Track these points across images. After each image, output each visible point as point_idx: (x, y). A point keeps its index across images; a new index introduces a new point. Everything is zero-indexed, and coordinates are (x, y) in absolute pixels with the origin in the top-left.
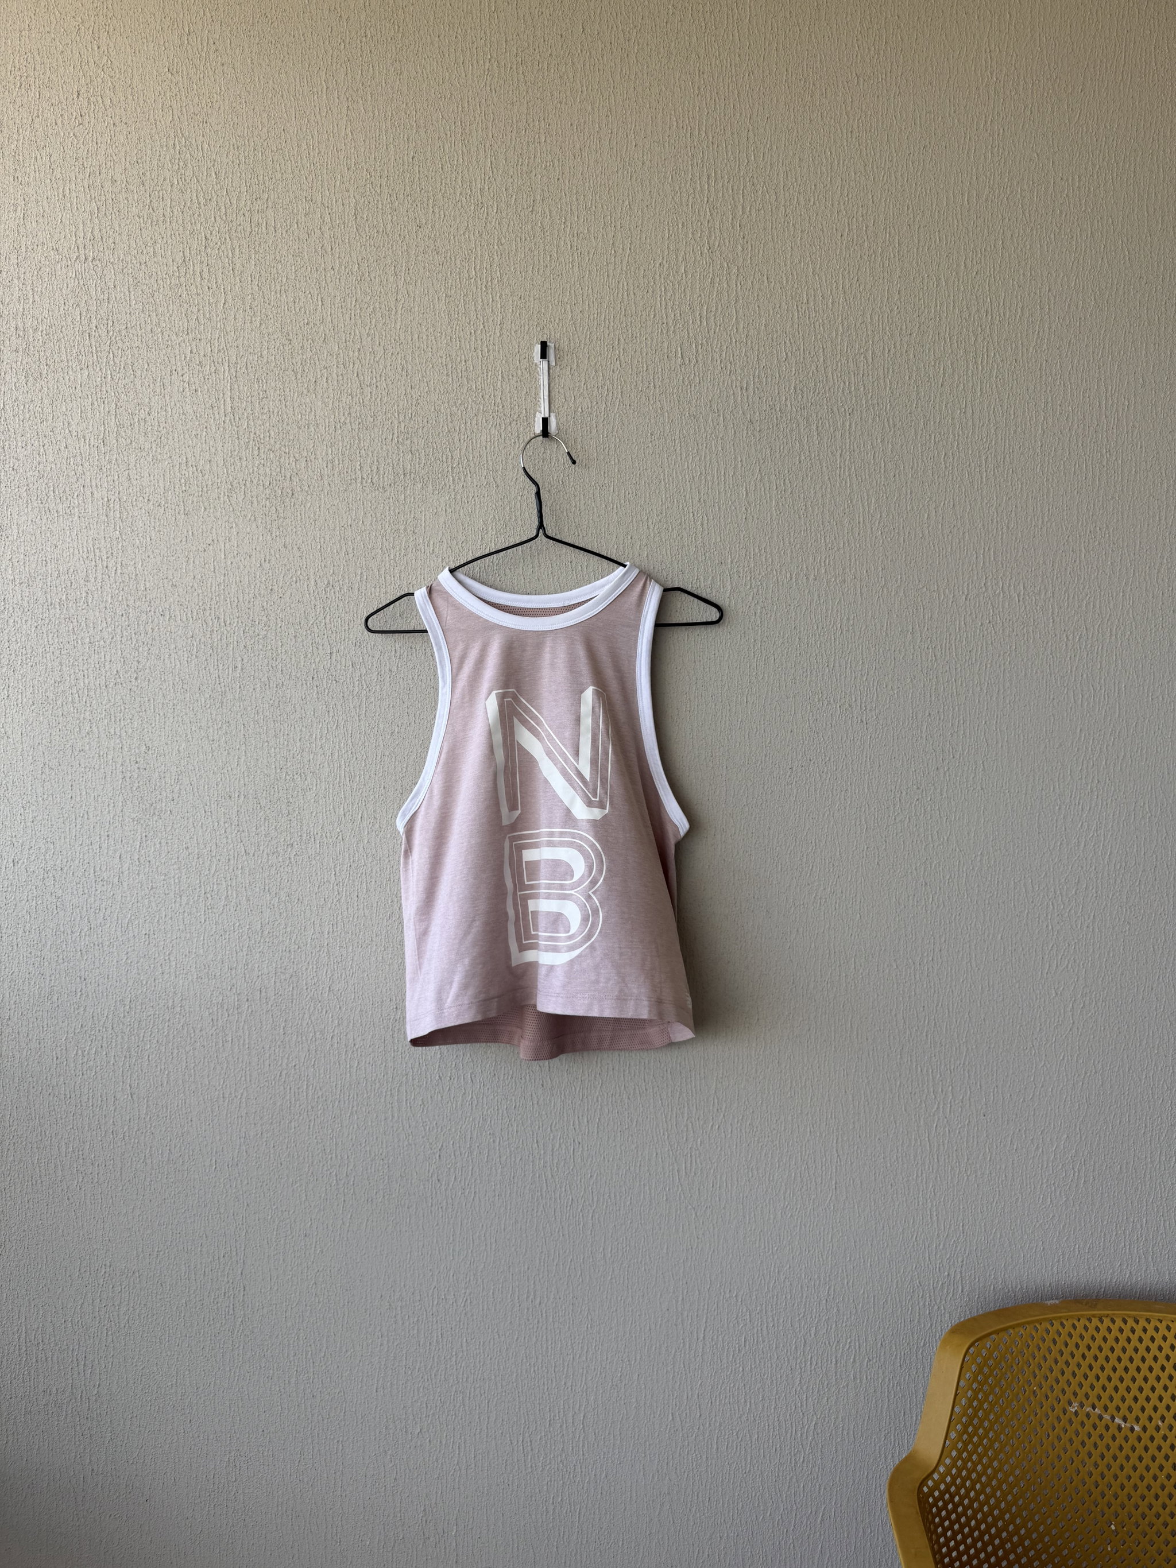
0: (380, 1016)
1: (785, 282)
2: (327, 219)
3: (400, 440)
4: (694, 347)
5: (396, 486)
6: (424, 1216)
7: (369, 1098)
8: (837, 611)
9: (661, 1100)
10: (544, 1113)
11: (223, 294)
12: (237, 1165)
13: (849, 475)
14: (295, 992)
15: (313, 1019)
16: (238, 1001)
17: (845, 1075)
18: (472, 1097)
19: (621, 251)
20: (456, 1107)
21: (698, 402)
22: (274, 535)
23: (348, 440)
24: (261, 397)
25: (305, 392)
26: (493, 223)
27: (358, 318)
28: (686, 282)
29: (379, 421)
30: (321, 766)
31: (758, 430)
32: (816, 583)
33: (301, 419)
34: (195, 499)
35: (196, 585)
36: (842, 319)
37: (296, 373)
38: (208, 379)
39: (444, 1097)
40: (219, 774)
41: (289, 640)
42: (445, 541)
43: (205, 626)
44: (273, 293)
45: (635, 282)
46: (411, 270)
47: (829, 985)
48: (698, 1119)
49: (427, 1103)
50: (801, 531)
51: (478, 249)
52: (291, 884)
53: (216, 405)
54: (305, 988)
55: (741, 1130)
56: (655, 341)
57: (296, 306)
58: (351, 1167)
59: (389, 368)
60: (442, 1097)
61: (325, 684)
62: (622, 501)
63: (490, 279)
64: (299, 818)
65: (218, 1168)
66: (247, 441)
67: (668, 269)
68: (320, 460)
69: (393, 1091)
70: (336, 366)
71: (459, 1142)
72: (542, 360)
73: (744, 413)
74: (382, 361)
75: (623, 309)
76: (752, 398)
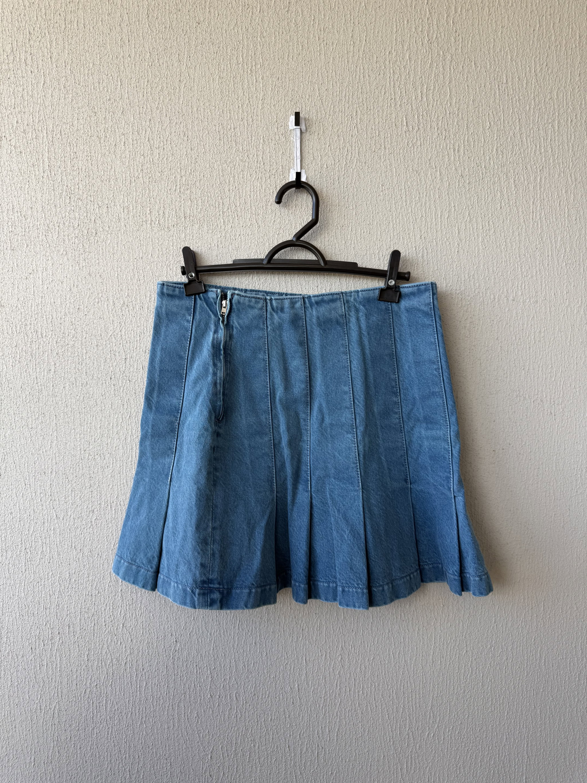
0: (163, 647)
1: (488, 67)
2: (126, 17)
3: (182, 190)
4: (416, 117)
5: (178, 227)
7: (154, 711)
8: (531, 325)
9: (388, 714)
10: (294, 724)
11: (43, 77)
12: (51, 762)
13: (540, 218)
14: (96, 627)
15: (110, 649)
16: (51, 634)
17: (535, 694)
18: (237, 711)
19: (358, 42)
20: (224, 719)
21: (420, 161)
22: (81, 265)
23: (140, 190)
24: (72, 157)
25: (107, 153)
26: (257, 21)
27: (149, 95)
28: (411, 67)
29: (165, 175)
30: (117, 448)
31: (467, 182)
32: (514, 303)
33: (104, 175)
34: (19, 238)
35: (19, 306)
36: (534, 96)
37: (100, 139)
38: (30, 143)
39: (214, 712)
40: (36, 455)
41: (92, 348)
43: (26, 338)
44: (82, 76)
45: (370, 66)
47: (523, 624)
48: (417, 729)
49: (201, 715)
50: (502, 262)
51: (245, 40)
52: (92, 542)
53: (36, 163)
54: (104, 624)
55: (451, 737)
56: (385, 113)
57: (101, 85)
58: (141, 764)
59: (173, 134)
61: (120, 383)
62: (359, 238)
63: (254, 64)
64: (99, 489)
65: (36, 765)
66: (61, 192)
67: (396, 56)
68: (118, 207)
69: (174, 706)
70: (131, 133)
71: (226, 747)
72: (295, 127)
73: (456, 169)
74: (168, 129)
75: (360, 88)
76: (463, 157)
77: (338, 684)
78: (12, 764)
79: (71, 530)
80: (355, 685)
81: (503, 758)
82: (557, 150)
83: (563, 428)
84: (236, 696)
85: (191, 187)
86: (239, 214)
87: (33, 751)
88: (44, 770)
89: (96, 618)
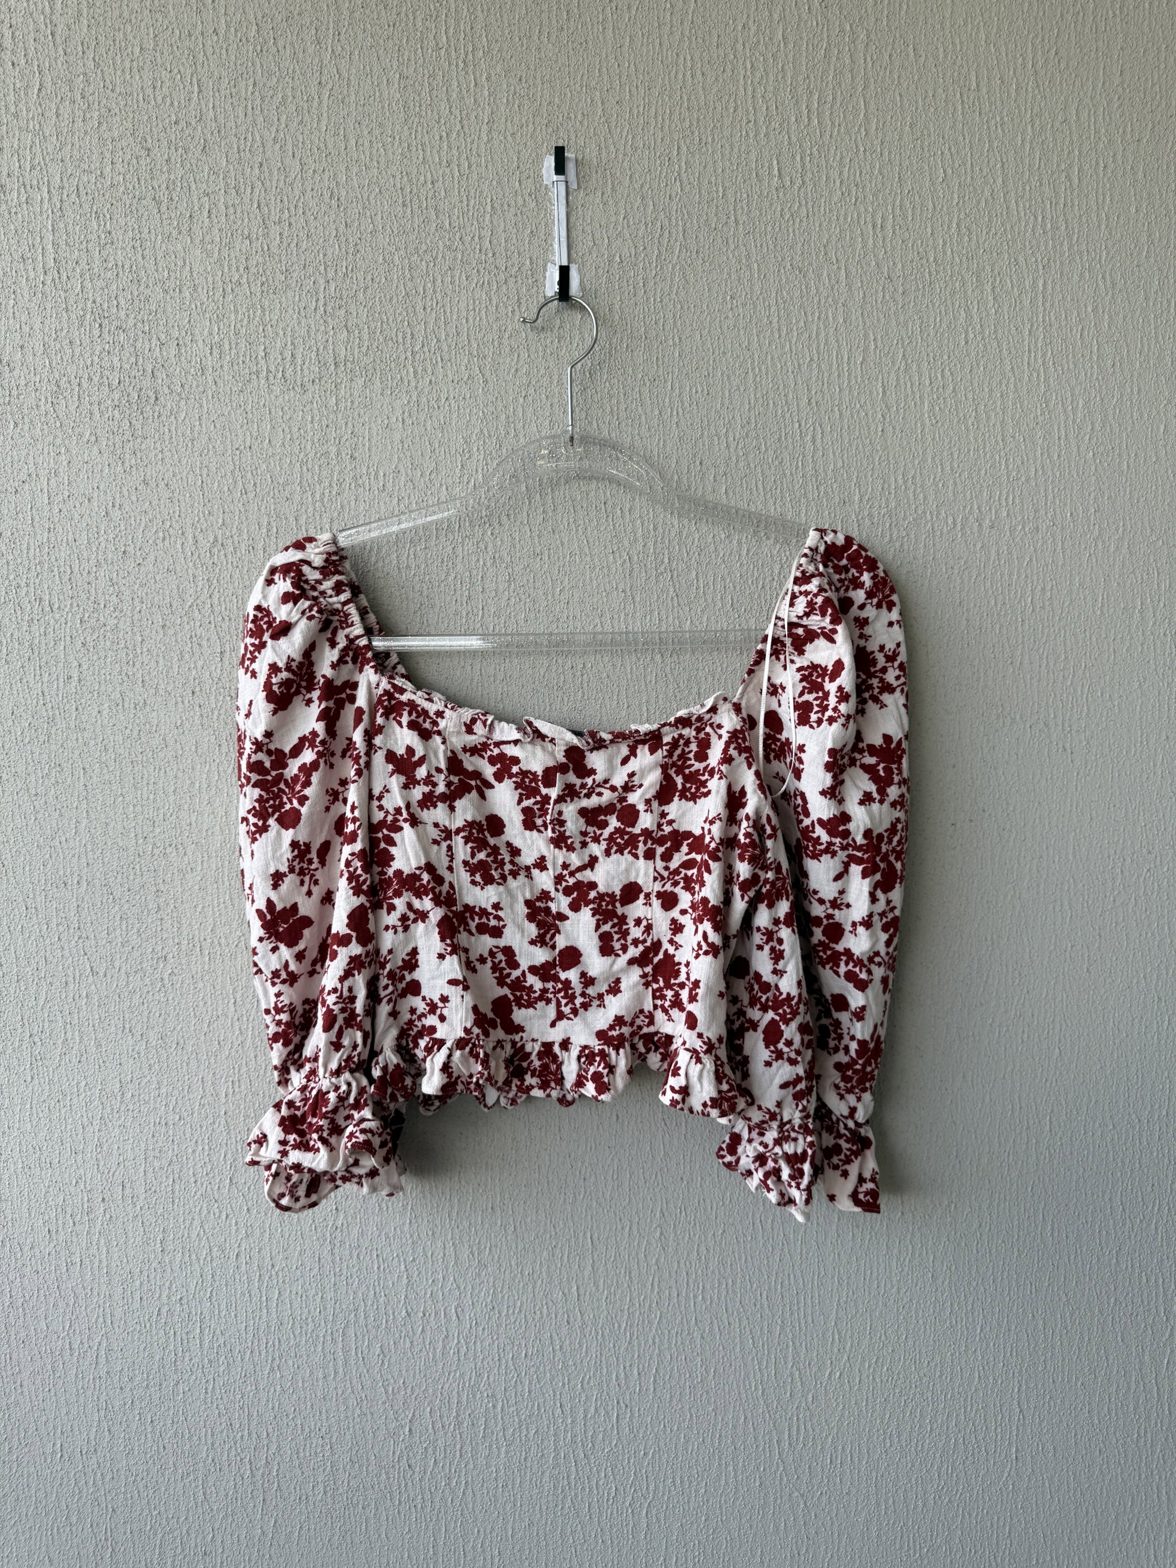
1: (941, 56)
3: (329, 309)
4: (798, 158)
5: (323, 383)
6: (387, 1519)
7: (297, 1345)
8: (1026, 576)
9: (753, 1338)
10: (571, 1363)
11: (37, 74)
12: (95, 1451)
13: (1044, 363)
14: (177, 1187)
15: (206, 1227)
16: (88, 1201)
17: (1034, 1291)
18: (459, 1342)
20: (434, 1356)
21: (806, 247)
22: (127, 464)
23: (244, 310)
24: (102, 241)
25: (174, 233)
27: (257, 112)
28: (786, 56)
29: (294, 279)
30: (210, 833)
31: (901, 291)
32: (993, 532)
33: (169, 278)
36: (1032, 117)
37: (159, 203)
38: (16, 213)
39: (415, 1343)
40: (48, 848)
41: (154, 632)
42: (402, 470)
43: (19, 612)
44: (119, 73)
45: (704, 54)
46: (342, 36)
47: (1011, 1158)
48: (809, 1364)
49: (390, 1351)
50: (969, 451)
52: (165, 1020)
53: (29, 255)
54: (193, 1180)
55: (874, 1379)
56: (736, 150)
57: (157, 93)
58: (273, 1448)
59: (309, 194)
60: (411, 1342)
62: (686, 404)
63: (471, 49)
64: (175, 915)
65: (66, 1456)
66: (82, 313)
67: (756, 34)
68: (200, 343)
69: (336, 1335)
70: (223, 191)
71: (440, 1409)
72: (555, 178)
73: (877, 264)
74: (298, 183)
75: (685, 98)
76: (891, 241)
77: (656, 1284)
78: (18, 1457)
79: (122, 996)
80: (687, 1284)
81: (972, 1415)
82: (1076, 226)
83: (1088, 778)
84: (456, 1312)
85: (346, 302)
86: (446, 357)
87: (59, 1431)
88: (81, 1466)
89: (177, 1168)
